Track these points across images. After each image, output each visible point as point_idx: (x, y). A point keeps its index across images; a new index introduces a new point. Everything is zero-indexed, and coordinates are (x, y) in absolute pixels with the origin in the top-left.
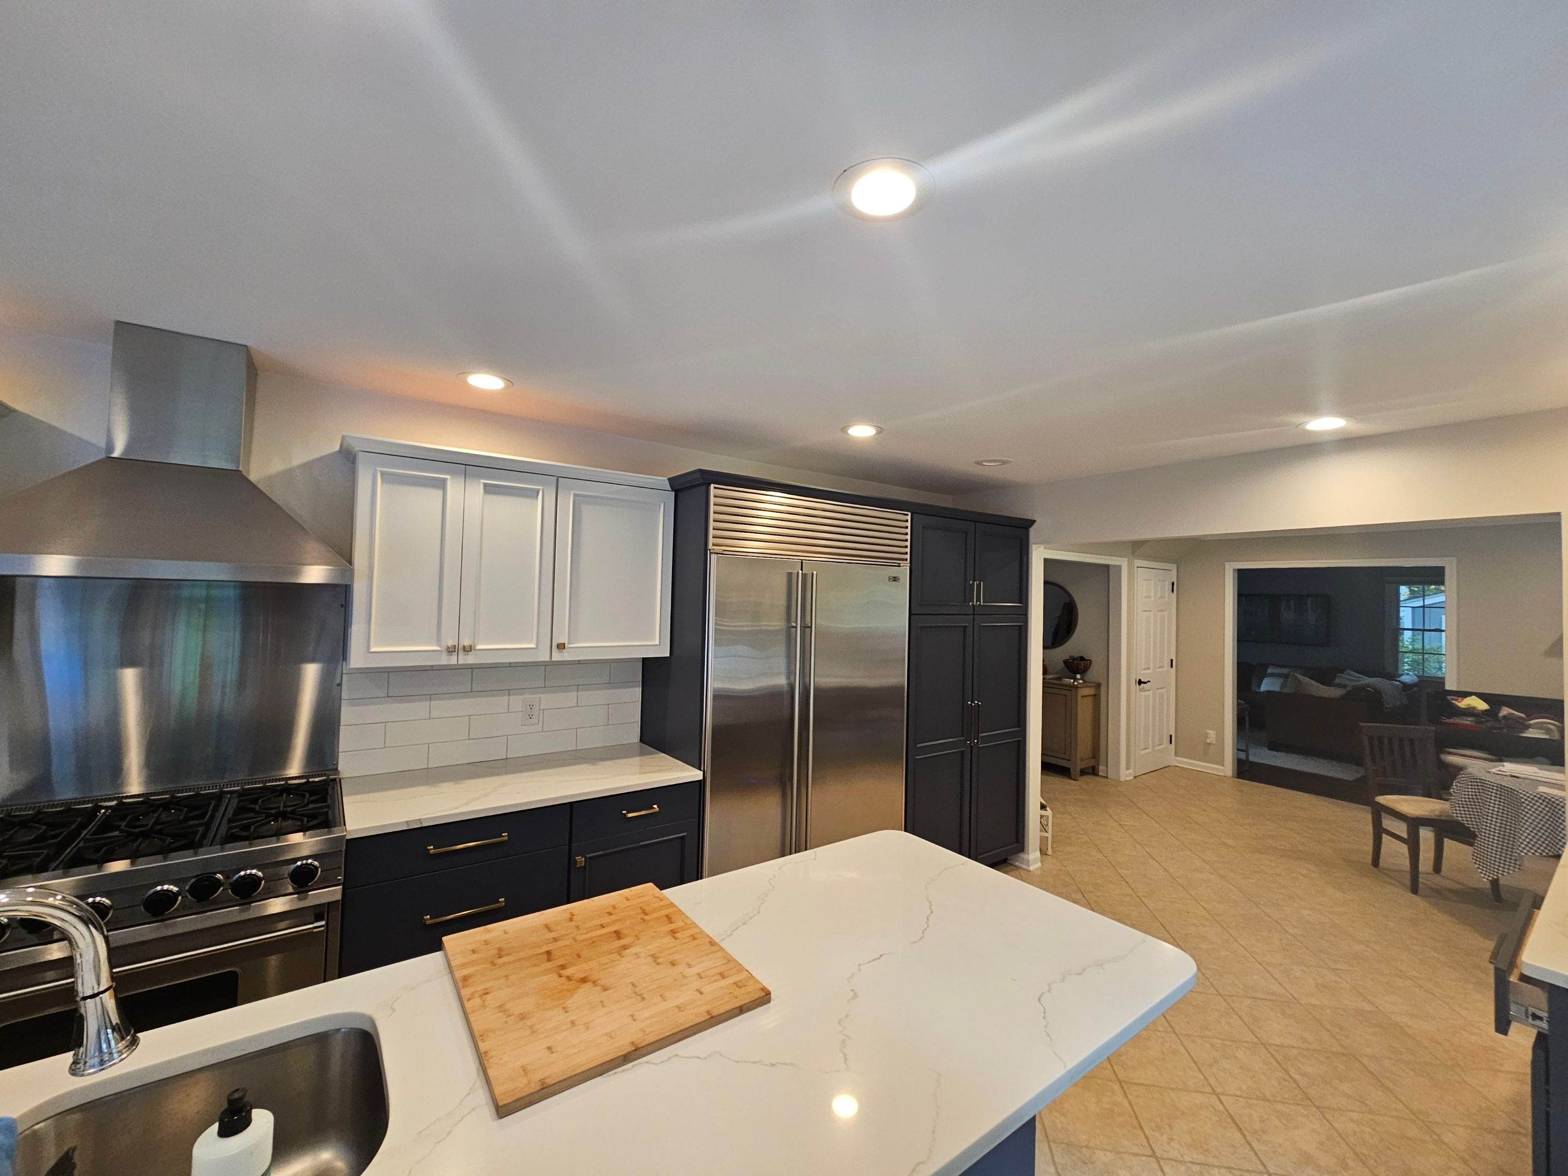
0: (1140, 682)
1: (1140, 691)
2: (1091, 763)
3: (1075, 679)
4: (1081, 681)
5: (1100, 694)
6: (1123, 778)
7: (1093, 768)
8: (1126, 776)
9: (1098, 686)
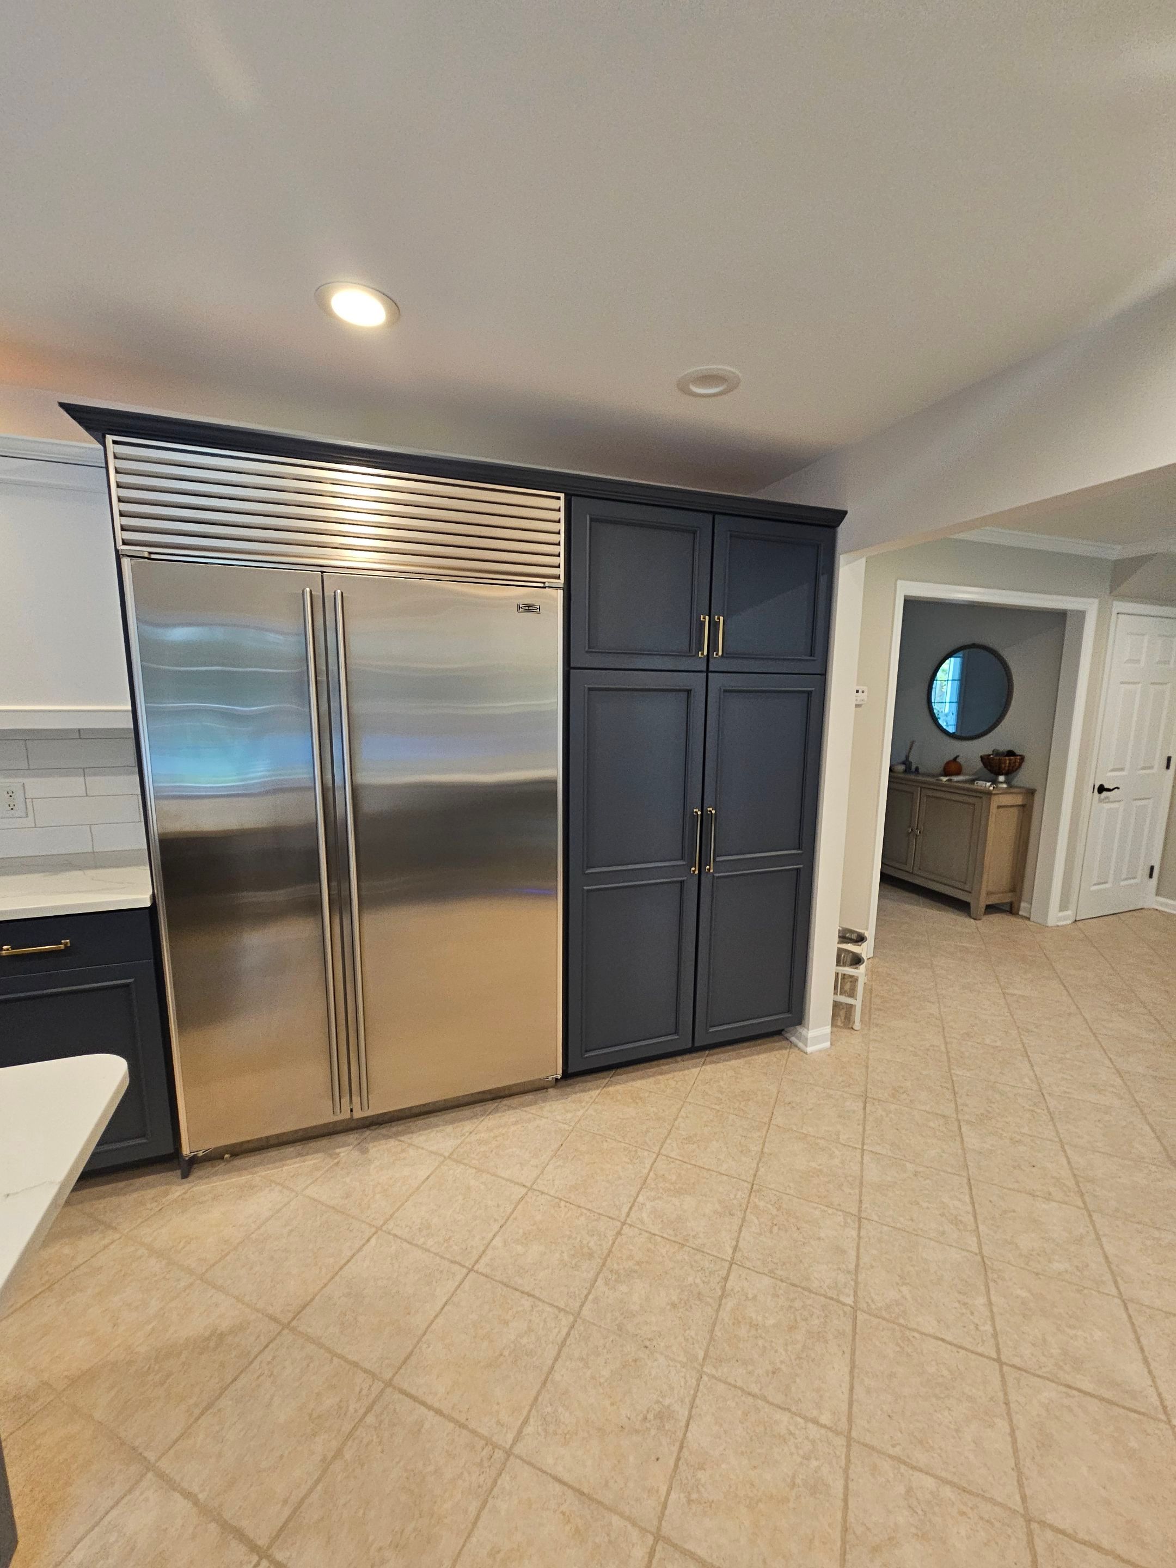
0: (1101, 789)
1: (1100, 801)
2: (1007, 898)
3: (994, 782)
4: (1005, 786)
5: (1032, 807)
6: (1051, 921)
7: (1011, 904)
8: (1060, 919)
9: (1031, 793)
